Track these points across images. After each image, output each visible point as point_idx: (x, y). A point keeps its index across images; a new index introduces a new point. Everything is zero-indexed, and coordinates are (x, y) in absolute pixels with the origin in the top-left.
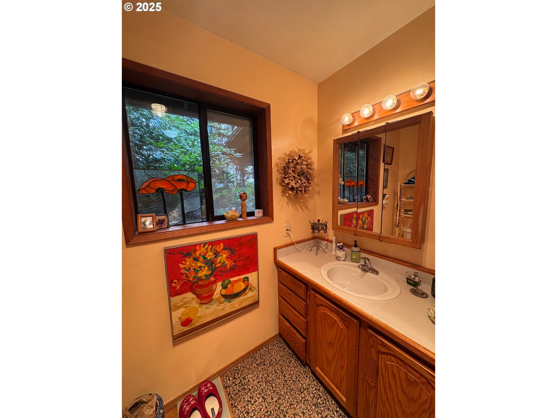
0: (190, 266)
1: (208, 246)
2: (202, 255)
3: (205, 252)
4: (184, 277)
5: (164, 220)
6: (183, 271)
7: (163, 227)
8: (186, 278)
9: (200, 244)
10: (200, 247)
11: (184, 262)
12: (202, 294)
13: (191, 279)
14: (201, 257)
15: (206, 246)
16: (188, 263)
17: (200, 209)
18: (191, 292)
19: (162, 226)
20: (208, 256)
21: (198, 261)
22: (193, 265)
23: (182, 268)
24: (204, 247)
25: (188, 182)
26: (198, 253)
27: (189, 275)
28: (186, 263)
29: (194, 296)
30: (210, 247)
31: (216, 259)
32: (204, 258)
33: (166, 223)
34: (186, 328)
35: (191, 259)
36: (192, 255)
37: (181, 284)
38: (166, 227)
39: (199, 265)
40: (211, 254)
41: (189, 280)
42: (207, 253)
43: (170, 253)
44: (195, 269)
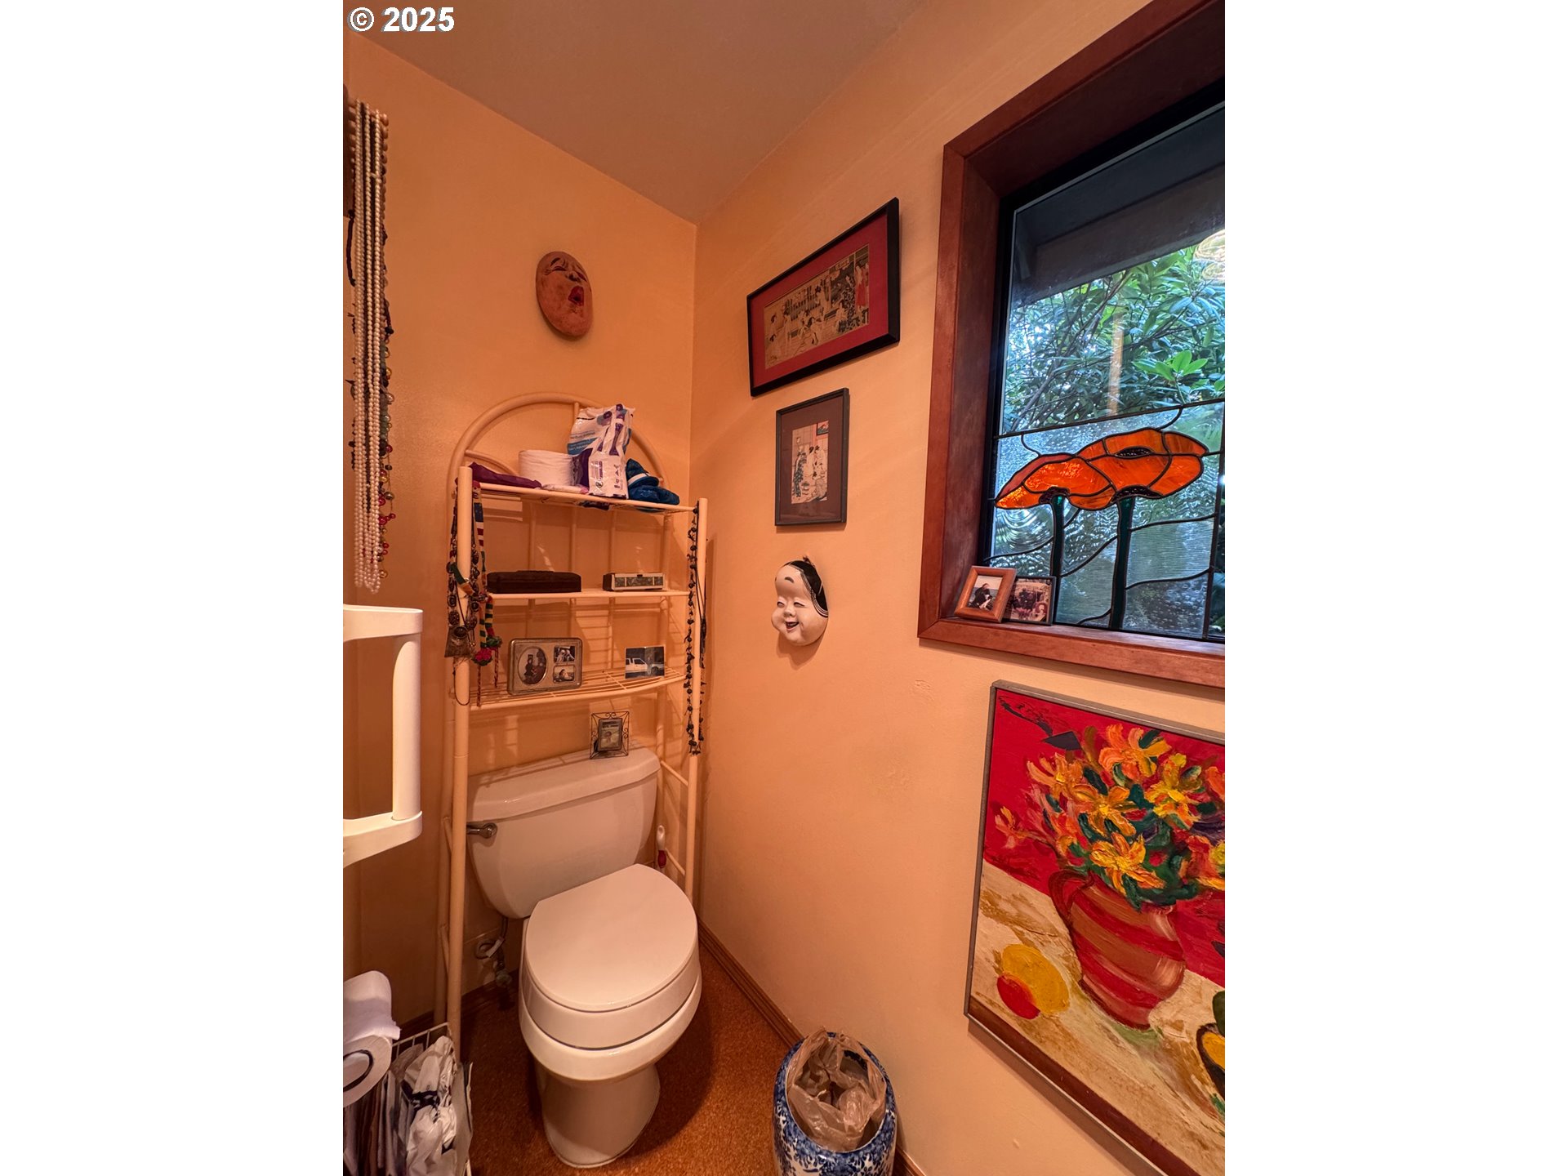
0: (1065, 794)
1: (1170, 753)
2: (1130, 776)
3: (1147, 774)
4: (1037, 821)
5: (1039, 594)
6: (1037, 795)
7: (1029, 619)
8: (1042, 830)
9: (1127, 725)
10: (1125, 737)
11: (1044, 762)
12: (1097, 952)
13: (1062, 850)
14: (1121, 783)
15: (1159, 747)
16: (1059, 778)
17: (1206, 577)
18: (1050, 899)
19: (1028, 615)
20: (1159, 800)
21: (1104, 792)
22: (1080, 796)
23: (1035, 782)
24: (1144, 743)
25: (1168, 457)
26: (1109, 760)
27: (1056, 827)
28: (1051, 772)
29: (1062, 929)
30: (1180, 760)
31: (1205, 840)
32: (1137, 793)
33: (1041, 607)
34: (1011, 1016)
35: (1076, 766)
36: (1080, 754)
37: (1022, 836)
38: (1038, 619)
39: (1105, 810)
40: (1177, 796)
41: (1053, 849)
42: (1156, 779)
43: (1007, 707)
44: (1083, 817)
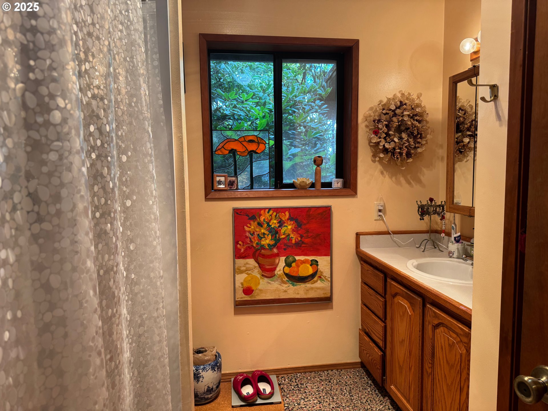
0: (254, 231)
1: (273, 213)
2: (267, 221)
3: (269, 219)
4: (248, 240)
5: (234, 181)
6: (248, 234)
7: (233, 189)
8: (250, 243)
9: (265, 209)
10: (265, 212)
11: (249, 225)
12: (264, 265)
13: (254, 245)
14: (265, 223)
15: (271, 212)
16: (252, 227)
17: (269, 174)
18: (253, 259)
19: (232, 187)
20: (272, 224)
21: (262, 226)
22: (257, 230)
23: (247, 231)
24: (268, 212)
25: (259, 143)
26: (262, 218)
27: (253, 240)
28: (250, 227)
29: (257, 265)
30: (275, 214)
31: (280, 229)
32: (268, 224)
33: (235, 185)
34: (247, 297)
35: (256, 223)
36: (256, 220)
37: (245, 247)
38: (235, 188)
39: (263, 231)
40: (275, 221)
42: (271, 219)
43: (237, 213)
44: (258, 235)
